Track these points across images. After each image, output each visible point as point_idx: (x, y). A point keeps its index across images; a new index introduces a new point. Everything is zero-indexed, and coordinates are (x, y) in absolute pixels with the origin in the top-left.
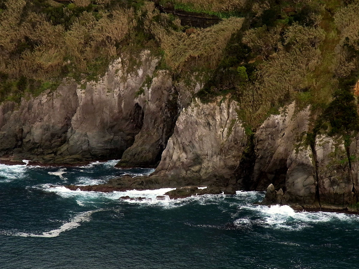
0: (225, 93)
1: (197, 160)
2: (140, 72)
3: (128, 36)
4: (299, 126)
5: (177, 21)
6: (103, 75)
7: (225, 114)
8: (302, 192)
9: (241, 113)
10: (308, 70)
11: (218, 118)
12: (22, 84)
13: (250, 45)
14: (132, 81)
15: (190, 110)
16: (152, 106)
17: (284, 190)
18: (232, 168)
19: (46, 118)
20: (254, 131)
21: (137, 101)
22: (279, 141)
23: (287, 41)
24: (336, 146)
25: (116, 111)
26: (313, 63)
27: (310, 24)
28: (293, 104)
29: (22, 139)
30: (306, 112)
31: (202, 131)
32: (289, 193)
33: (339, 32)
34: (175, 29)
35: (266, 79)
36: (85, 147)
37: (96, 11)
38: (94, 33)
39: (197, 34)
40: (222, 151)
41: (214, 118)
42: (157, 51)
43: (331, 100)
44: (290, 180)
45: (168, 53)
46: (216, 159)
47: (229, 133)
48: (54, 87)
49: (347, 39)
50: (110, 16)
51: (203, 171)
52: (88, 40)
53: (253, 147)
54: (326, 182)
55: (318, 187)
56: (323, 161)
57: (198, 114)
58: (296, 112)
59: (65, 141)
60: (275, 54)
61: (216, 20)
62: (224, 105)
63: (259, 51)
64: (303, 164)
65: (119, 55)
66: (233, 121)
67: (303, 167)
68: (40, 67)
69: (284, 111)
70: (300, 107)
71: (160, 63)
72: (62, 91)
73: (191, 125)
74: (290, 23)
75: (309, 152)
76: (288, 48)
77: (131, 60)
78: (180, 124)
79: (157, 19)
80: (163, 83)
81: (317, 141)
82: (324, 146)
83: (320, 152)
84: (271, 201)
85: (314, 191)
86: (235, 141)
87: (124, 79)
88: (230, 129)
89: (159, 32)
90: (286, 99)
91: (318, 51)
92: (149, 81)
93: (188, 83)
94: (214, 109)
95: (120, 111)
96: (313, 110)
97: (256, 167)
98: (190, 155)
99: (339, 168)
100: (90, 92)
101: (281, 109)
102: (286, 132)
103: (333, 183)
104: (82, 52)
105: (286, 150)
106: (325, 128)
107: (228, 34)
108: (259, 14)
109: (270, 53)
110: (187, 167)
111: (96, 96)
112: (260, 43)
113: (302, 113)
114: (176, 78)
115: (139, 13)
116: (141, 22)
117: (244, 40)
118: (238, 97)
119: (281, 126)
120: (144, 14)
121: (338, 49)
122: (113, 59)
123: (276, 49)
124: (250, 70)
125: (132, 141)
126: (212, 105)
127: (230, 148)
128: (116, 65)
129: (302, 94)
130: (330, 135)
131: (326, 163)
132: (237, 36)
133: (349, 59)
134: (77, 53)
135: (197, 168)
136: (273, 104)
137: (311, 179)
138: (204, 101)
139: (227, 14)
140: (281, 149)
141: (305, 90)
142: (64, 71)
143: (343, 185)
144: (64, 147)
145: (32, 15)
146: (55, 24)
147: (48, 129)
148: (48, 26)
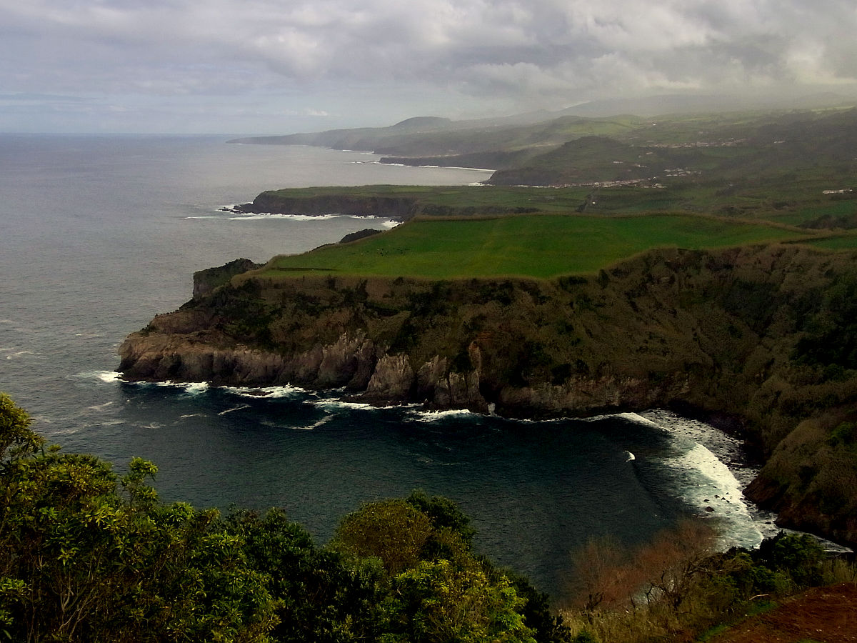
0: (400, 351)
1: (387, 386)
2: (356, 341)
3: (350, 321)
4: (440, 368)
5: (376, 313)
6: (336, 342)
8: (442, 403)
9: (410, 361)
10: (445, 339)
11: (398, 364)
12: (294, 348)
13: (415, 325)
14: (352, 345)
15: (383, 360)
16: (363, 358)
17: (433, 403)
19: (306, 365)
20: (417, 371)
21: (354, 355)
22: (430, 376)
23: (434, 323)
24: (460, 378)
25: (343, 361)
26: (448, 334)
27: (445, 314)
28: (437, 356)
29: (294, 376)
30: (444, 360)
31: (389, 371)
32: (436, 404)
33: (460, 319)
34: (374, 317)
35: (423, 343)
36: (327, 380)
37: (333, 308)
38: (331, 320)
39: (387, 320)
40: (401, 382)
41: (396, 365)
42: (365, 329)
43: (457, 354)
44: (436, 397)
45: (371, 330)
46: (397, 386)
47: (404, 372)
48: (311, 349)
49: (465, 322)
50: (340, 311)
51: (390, 392)
52: (329, 323)
54: (455, 397)
55: (451, 400)
56: (453, 386)
57: (387, 362)
58: (439, 360)
59: (317, 377)
60: (427, 330)
61: (396, 312)
63: (419, 329)
64: (443, 388)
65: (345, 331)
66: (406, 366)
67: (443, 390)
68: (303, 338)
69: (433, 360)
70: (441, 358)
71: (367, 335)
72: (315, 351)
73: (384, 368)
74: (435, 314)
75: (446, 381)
76: (434, 327)
77: (351, 333)
78: (377, 368)
79: (365, 312)
80: (368, 345)
81: (450, 376)
82: (454, 378)
83: (452, 382)
84: (424, 409)
85: (449, 402)
87: (348, 344)
88: (404, 370)
89: (366, 319)
90: (434, 354)
91: (450, 329)
92: (361, 345)
93: (382, 346)
94: (396, 359)
95: (346, 361)
96: (448, 359)
97: (419, 389)
98: (383, 384)
99: (461, 390)
100: (330, 351)
101: (431, 359)
102: (434, 371)
103: (458, 398)
104: (325, 330)
105: (434, 381)
106: (454, 369)
107: (402, 320)
108: (419, 309)
109: (425, 329)
110: (382, 391)
111: (333, 353)
112: (420, 324)
113: (442, 361)
114: (375, 343)
115: (356, 309)
116: (356, 314)
117: (411, 323)
118: (408, 353)
119: (431, 368)
120: (358, 309)
121: (460, 327)
122: (342, 333)
123: (428, 328)
124: (414, 339)
125: (351, 378)
126: (394, 357)
127: (405, 380)
128: (344, 336)
129: (442, 351)
130: (457, 373)
131: (455, 388)
132: (407, 321)
133: (466, 333)
134: (323, 331)
135: (387, 391)
136: (427, 357)
137: (447, 396)
138: (390, 355)
139: (402, 309)
140: (432, 380)
141: (444, 349)
142: (316, 340)
143: (463, 399)
144: (317, 380)
145: (299, 311)
146: (311, 315)
147: (307, 371)
148: (307, 316)
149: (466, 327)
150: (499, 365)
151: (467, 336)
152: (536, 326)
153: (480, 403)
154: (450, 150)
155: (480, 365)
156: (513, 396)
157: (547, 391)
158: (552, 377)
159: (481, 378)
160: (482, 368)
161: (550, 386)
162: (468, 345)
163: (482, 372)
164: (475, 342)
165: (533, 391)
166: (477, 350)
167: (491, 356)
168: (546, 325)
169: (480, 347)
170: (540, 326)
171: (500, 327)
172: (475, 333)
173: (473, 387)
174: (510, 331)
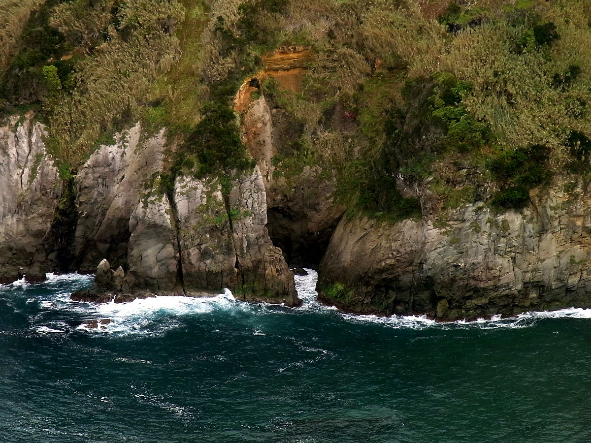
0: (23, 110)
4: (147, 163)
7: (25, 145)
8: (155, 271)
9: (51, 143)
10: (159, 71)
11: (12, 151)
13: (63, 29)
17: (126, 268)
18: (38, 234)
20: (75, 172)
22: (115, 188)
23: (123, 23)
24: (209, 194)
26: (168, 58)
28: (137, 127)
30: (159, 139)
32: (134, 273)
33: (207, 9)
35: (90, 85)
41: (5, 153)
43: (198, 119)
44: (135, 252)
46: (11, 220)
47: (32, 177)
49: (220, 19)
53: (72, 198)
54: (194, 253)
55: (180, 262)
56: (187, 219)
58: (142, 140)
60: (104, 45)
62: (22, 130)
63: (78, 40)
64: (155, 225)
66: (39, 157)
67: (155, 229)
69: (123, 139)
70: (148, 131)
75: (165, 205)
76: (125, 34)
81: (178, 187)
82: (188, 195)
83: (182, 205)
84: (104, 287)
85: (173, 268)
86: (43, 188)
88: (33, 171)
90: (125, 120)
91: (175, 40)
94: (6, 136)
96: (169, 136)
97: (79, 232)
99: (213, 230)
101: (117, 136)
102: (127, 174)
103: (204, 255)
105: (127, 202)
106: (190, 165)
107: (25, 11)
109: (95, 43)
112: (79, 26)
113: (152, 141)
117: (53, 21)
118: (45, 117)
119: (118, 164)
121: (206, 36)
123: (105, 37)
124: (64, 71)
127: (34, 202)
129: (151, 110)
130: (198, 176)
131: (193, 222)
132: (40, 15)
133: (225, 53)
136: (104, 128)
137: (170, 249)
140: (119, 202)
141: (156, 104)
143: (220, 257)
149: (222, 33)
151: (229, 63)
152: (444, 27)
155: (269, 152)
156: (370, 246)
157: (477, 230)
158: (491, 187)
159: (272, 191)
160: (275, 161)
161: (486, 215)
162: (233, 92)
164: (253, 83)
165: (433, 232)
166: (260, 107)
168: (474, 23)
169: (269, 97)
170: (453, 28)
171: (330, 35)
172: (253, 51)
173: (249, 221)
174: (360, 47)
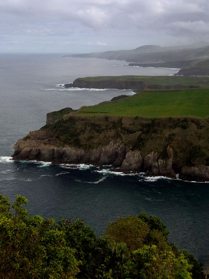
0: (137, 149)
1: (131, 165)
2: (117, 144)
3: (114, 136)
4: (154, 157)
5: (126, 132)
6: (108, 145)
7: (137, 154)
8: (155, 173)
9: (141, 154)
10: (157, 144)
12: (90, 147)
13: (143, 138)
14: (115, 146)
15: (129, 153)
16: (120, 152)
17: (151, 172)
18: (139, 167)
19: (95, 155)
20: (144, 158)
21: (116, 151)
22: (150, 160)
23: (151, 137)
24: (163, 162)
25: (111, 153)
26: (158, 142)
27: (157, 133)
28: (153, 152)
29: (90, 159)
31: (132, 158)
32: (152, 173)
33: (164, 135)
34: (125, 134)
35: (147, 146)
36: (104, 161)
37: (107, 130)
38: (106, 135)
39: (131, 135)
40: (136, 163)
41: (134, 155)
42: (121, 139)
43: (162, 151)
44: (152, 170)
45: (124, 139)
46: (135, 165)
47: (138, 159)
48: (97, 147)
49: (166, 137)
50: (110, 131)
51: (132, 167)
52: (105, 136)
53: (144, 162)
54: (161, 170)
57: (131, 154)
58: (154, 154)
59: (99, 160)
61: (135, 132)
62: (137, 152)
63: (145, 139)
64: (155, 166)
65: (112, 140)
66: (139, 156)
67: (155, 167)
68: (94, 143)
70: (155, 153)
71: (122, 142)
72: (99, 148)
73: (129, 157)
74: (152, 133)
75: (157, 163)
76: (152, 139)
77: (115, 141)
78: (126, 157)
79: (121, 131)
80: (122, 147)
81: (159, 161)
82: (160, 162)
83: (159, 163)
84: (147, 175)
85: (158, 172)
86: (140, 160)
87: (113, 146)
88: (138, 157)
89: (122, 135)
90: (151, 151)
91: (159, 139)
92: (119, 146)
93: (128, 147)
94: (135, 153)
95: (113, 153)
96: (158, 153)
97: (145, 166)
98: (129, 164)
99: (164, 167)
100: (105, 149)
101: (150, 153)
102: (152, 158)
103: (162, 171)
104: (104, 139)
105: (151, 163)
106: (161, 158)
107: (138, 135)
108: (145, 130)
110: (128, 167)
111: (107, 149)
112: (145, 137)
113: (155, 154)
114: (125, 145)
115: (117, 130)
116: (117, 132)
117: (142, 137)
118: (140, 150)
119: (150, 157)
120: (118, 130)
121: (163, 139)
122: (111, 141)
123: (149, 139)
124: (143, 144)
125: (115, 161)
126: (134, 152)
127: (138, 162)
128: (112, 142)
130: (162, 159)
131: (161, 166)
132: (140, 136)
133: (166, 142)
134: (103, 140)
135: (131, 167)
136: (148, 152)
137: (157, 170)
138: (132, 151)
139: (137, 130)
140: (150, 163)
141: (156, 149)
142: (99, 144)
143: (165, 171)
144: (99, 162)
145: (92, 131)
146: (97, 133)
147: (95, 157)
148: (96, 133)
149: (166, 139)
150: (181, 156)
151: (167, 143)
152: (198, 139)
153: (172, 173)
154: (160, 60)
155: (172, 156)
156: (187, 170)
157: (203, 168)
158: (205, 162)
159: (173, 162)
160: (173, 157)
161: (205, 166)
162: (167, 147)
163: (173, 160)
164: (170, 146)
165: (197, 169)
166: (171, 149)
167: (177, 152)
168: (203, 138)
169: (172, 148)
170: (200, 139)
171: (182, 139)
172: (170, 141)
173: (169, 166)
174: (186, 141)
